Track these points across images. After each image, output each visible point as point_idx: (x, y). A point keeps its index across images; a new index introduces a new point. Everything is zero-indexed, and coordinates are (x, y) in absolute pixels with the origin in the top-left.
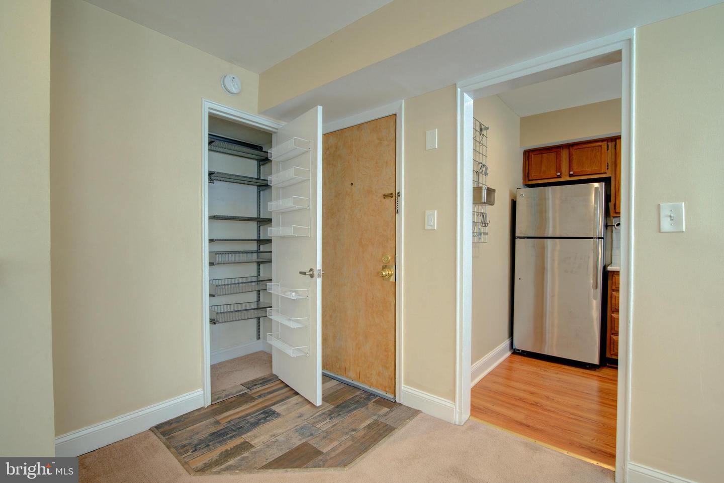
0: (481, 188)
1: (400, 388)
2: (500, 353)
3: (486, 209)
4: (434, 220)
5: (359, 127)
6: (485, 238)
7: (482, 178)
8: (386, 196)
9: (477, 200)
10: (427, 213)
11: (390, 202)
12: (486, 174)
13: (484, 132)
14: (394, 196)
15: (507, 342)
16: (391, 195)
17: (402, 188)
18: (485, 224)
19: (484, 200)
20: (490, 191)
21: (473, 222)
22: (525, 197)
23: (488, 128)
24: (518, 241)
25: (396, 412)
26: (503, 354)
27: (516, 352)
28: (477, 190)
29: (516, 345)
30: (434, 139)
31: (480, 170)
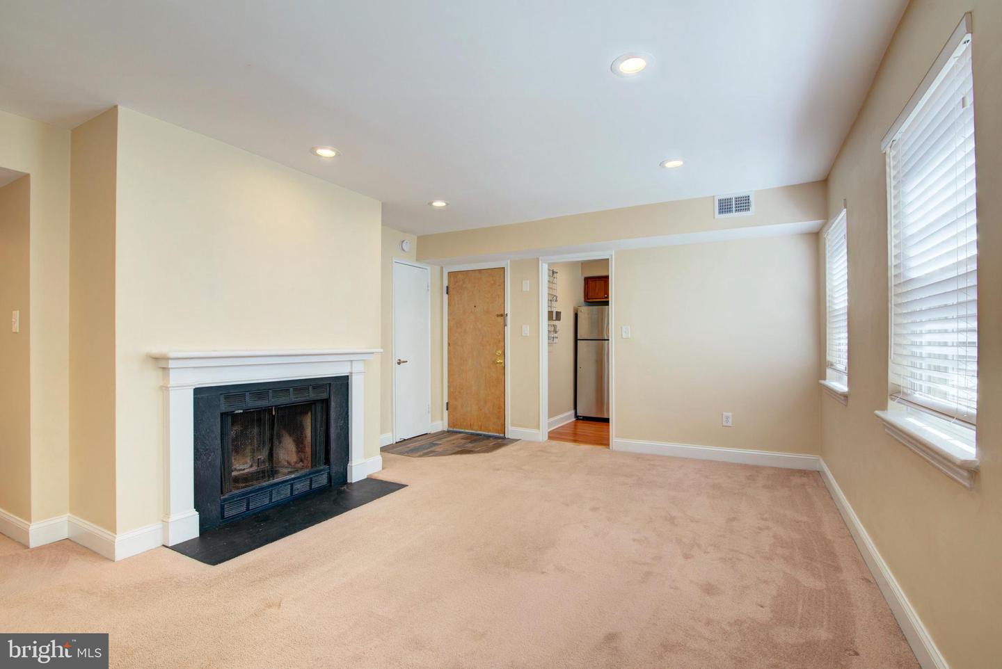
0: (552, 312)
1: (508, 429)
2: (567, 417)
3: (556, 323)
4: (527, 330)
5: (480, 271)
6: (556, 340)
7: (554, 304)
8: (498, 316)
9: (550, 318)
10: (524, 326)
11: (500, 319)
12: (556, 301)
13: (555, 274)
14: (503, 315)
15: (572, 412)
16: (502, 315)
17: (508, 310)
18: (555, 332)
19: (554, 318)
20: (558, 314)
21: (549, 331)
22: (585, 311)
23: (557, 273)
24: (578, 341)
25: (506, 440)
26: (570, 419)
27: (577, 416)
28: (550, 313)
29: (579, 413)
30: (526, 286)
31: (553, 298)
